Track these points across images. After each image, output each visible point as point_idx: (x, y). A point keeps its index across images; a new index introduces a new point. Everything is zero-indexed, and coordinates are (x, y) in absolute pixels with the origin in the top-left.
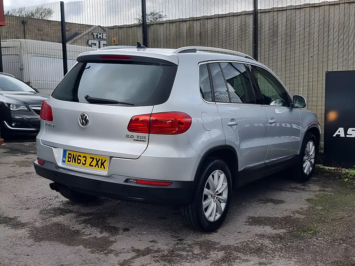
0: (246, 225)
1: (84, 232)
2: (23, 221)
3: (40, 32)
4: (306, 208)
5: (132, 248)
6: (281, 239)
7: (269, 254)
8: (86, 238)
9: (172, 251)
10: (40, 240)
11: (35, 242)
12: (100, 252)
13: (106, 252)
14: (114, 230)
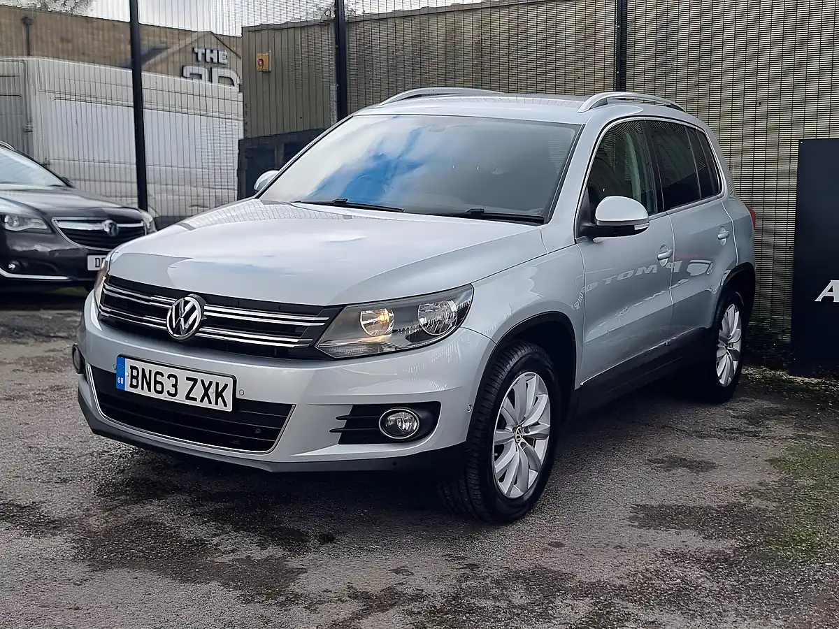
0: (632, 526)
1: (217, 545)
2: (56, 514)
3: (65, 44)
4: (774, 482)
5: (349, 587)
6: (730, 565)
7: (708, 605)
8: (223, 560)
9: (454, 598)
10: (105, 565)
11: (93, 571)
12: (267, 599)
13: (282, 599)
14: (294, 541)
